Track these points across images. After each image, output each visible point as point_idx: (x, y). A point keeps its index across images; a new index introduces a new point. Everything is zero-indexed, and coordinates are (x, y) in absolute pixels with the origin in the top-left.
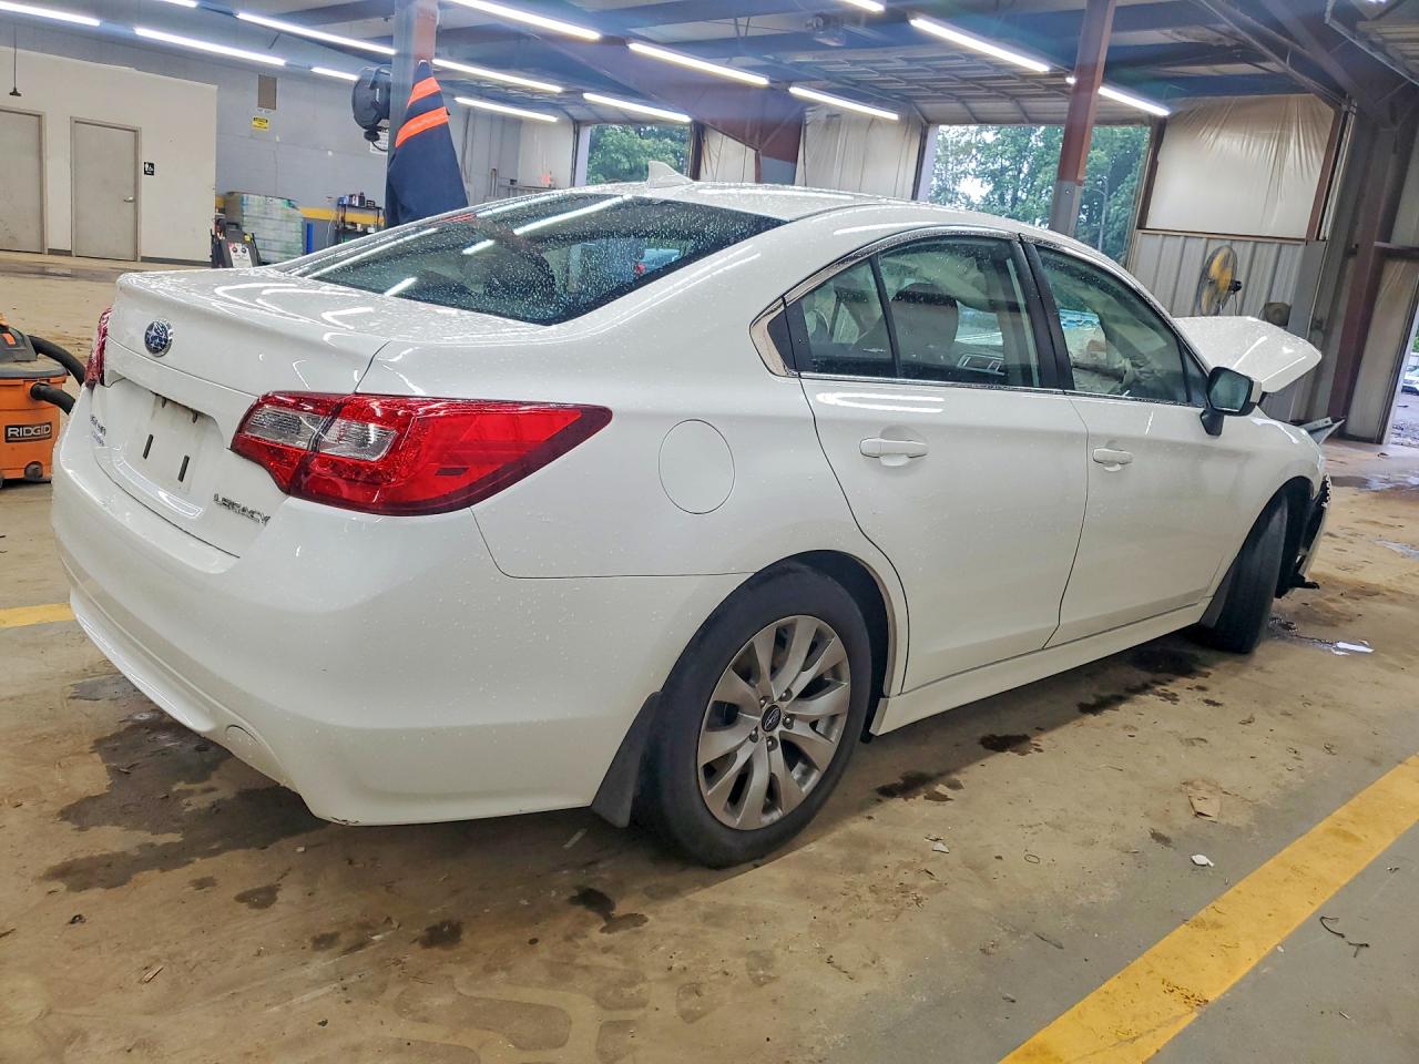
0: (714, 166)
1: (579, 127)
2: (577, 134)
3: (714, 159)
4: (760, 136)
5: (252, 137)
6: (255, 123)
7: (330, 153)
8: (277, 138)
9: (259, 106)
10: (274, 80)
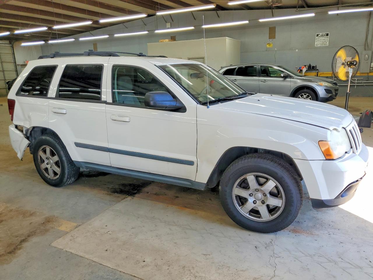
5: (267, 51)
8: (276, 49)
9: (269, 38)
10: (275, 28)
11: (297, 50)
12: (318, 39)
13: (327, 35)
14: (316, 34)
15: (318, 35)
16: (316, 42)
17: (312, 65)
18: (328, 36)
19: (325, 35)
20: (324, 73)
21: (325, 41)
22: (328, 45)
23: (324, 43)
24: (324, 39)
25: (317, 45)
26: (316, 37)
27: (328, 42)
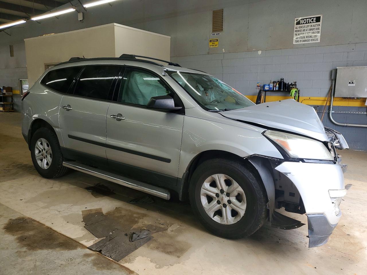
8: (223, 50)
9: (213, 31)
10: (222, 11)
11: (260, 52)
12: (299, 29)
13: (318, 19)
14: (296, 19)
15: (298, 22)
16: (296, 35)
17: (288, 80)
18: (320, 23)
19: (313, 20)
20: (312, 98)
21: (313, 33)
22: (319, 41)
23: (311, 37)
24: (310, 30)
25: (298, 41)
26: (296, 26)
27: (319, 35)
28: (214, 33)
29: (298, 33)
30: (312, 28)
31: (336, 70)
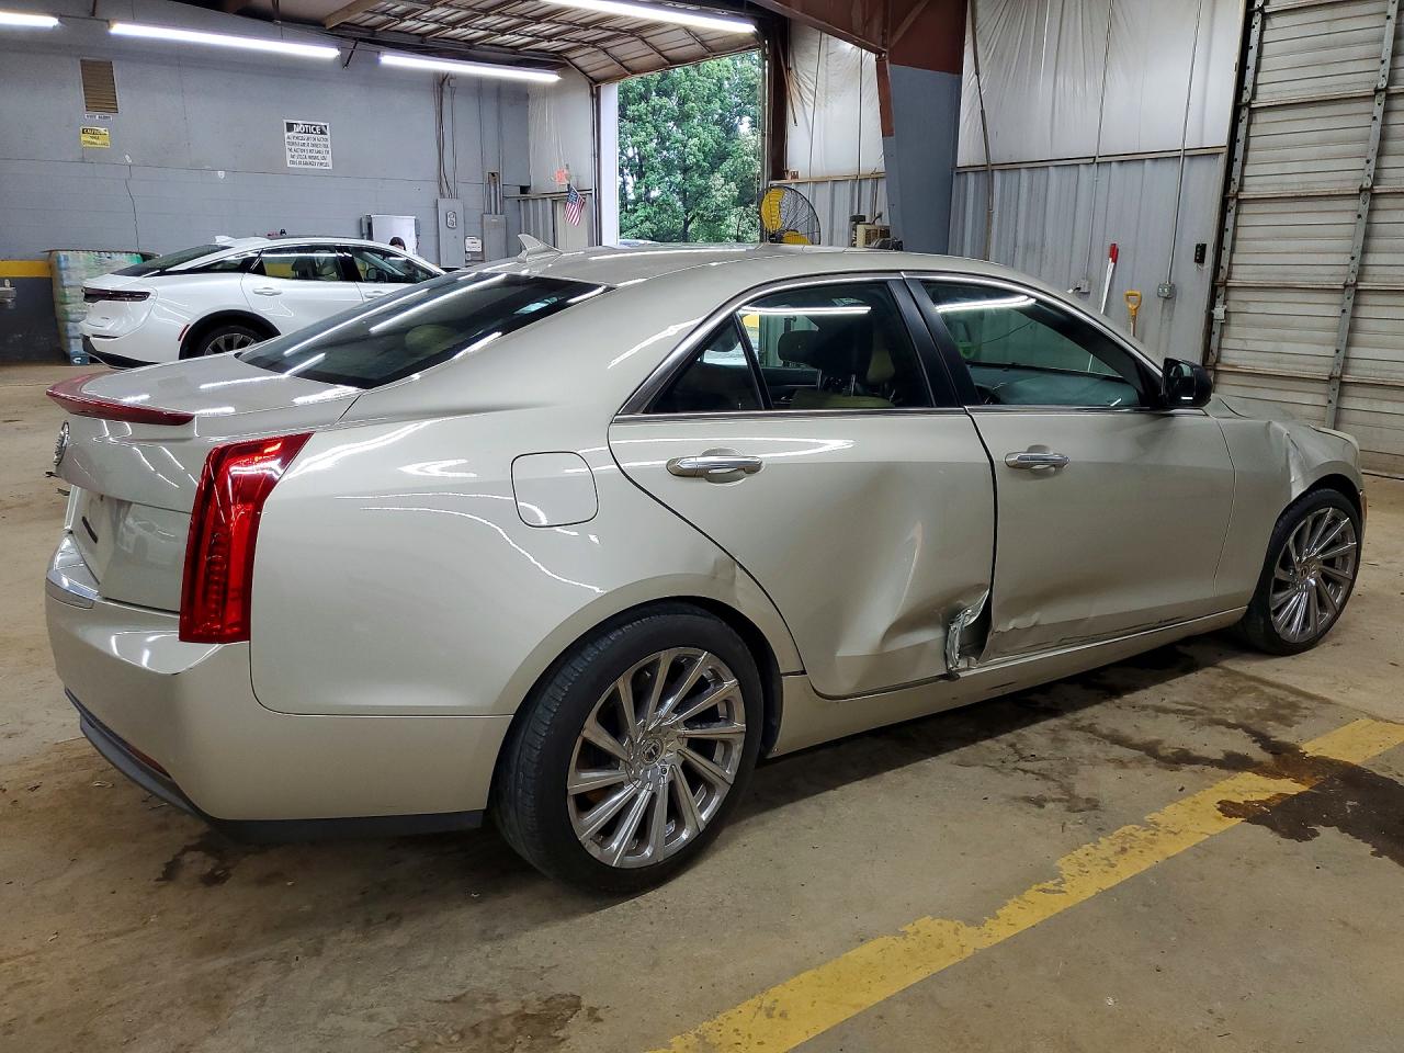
0: (809, 110)
1: (598, 88)
2: (596, 97)
3: (808, 97)
4: (885, 26)
5: (83, 160)
6: (84, 138)
7: (221, 174)
8: (127, 156)
9: (88, 109)
10: (109, 65)
12: (295, 142)
13: (323, 130)
14: (285, 121)
15: (290, 127)
16: (290, 150)
18: (328, 136)
19: (315, 129)
21: (319, 152)
22: (331, 168)
23: (316, 158)
24: (316, 145)
25: (293, 163)
26: (287, 134)
27: (329, 157)
28: (91, 113)
29: (293, 147)
30: (317, 142)
31: (369, 218)
